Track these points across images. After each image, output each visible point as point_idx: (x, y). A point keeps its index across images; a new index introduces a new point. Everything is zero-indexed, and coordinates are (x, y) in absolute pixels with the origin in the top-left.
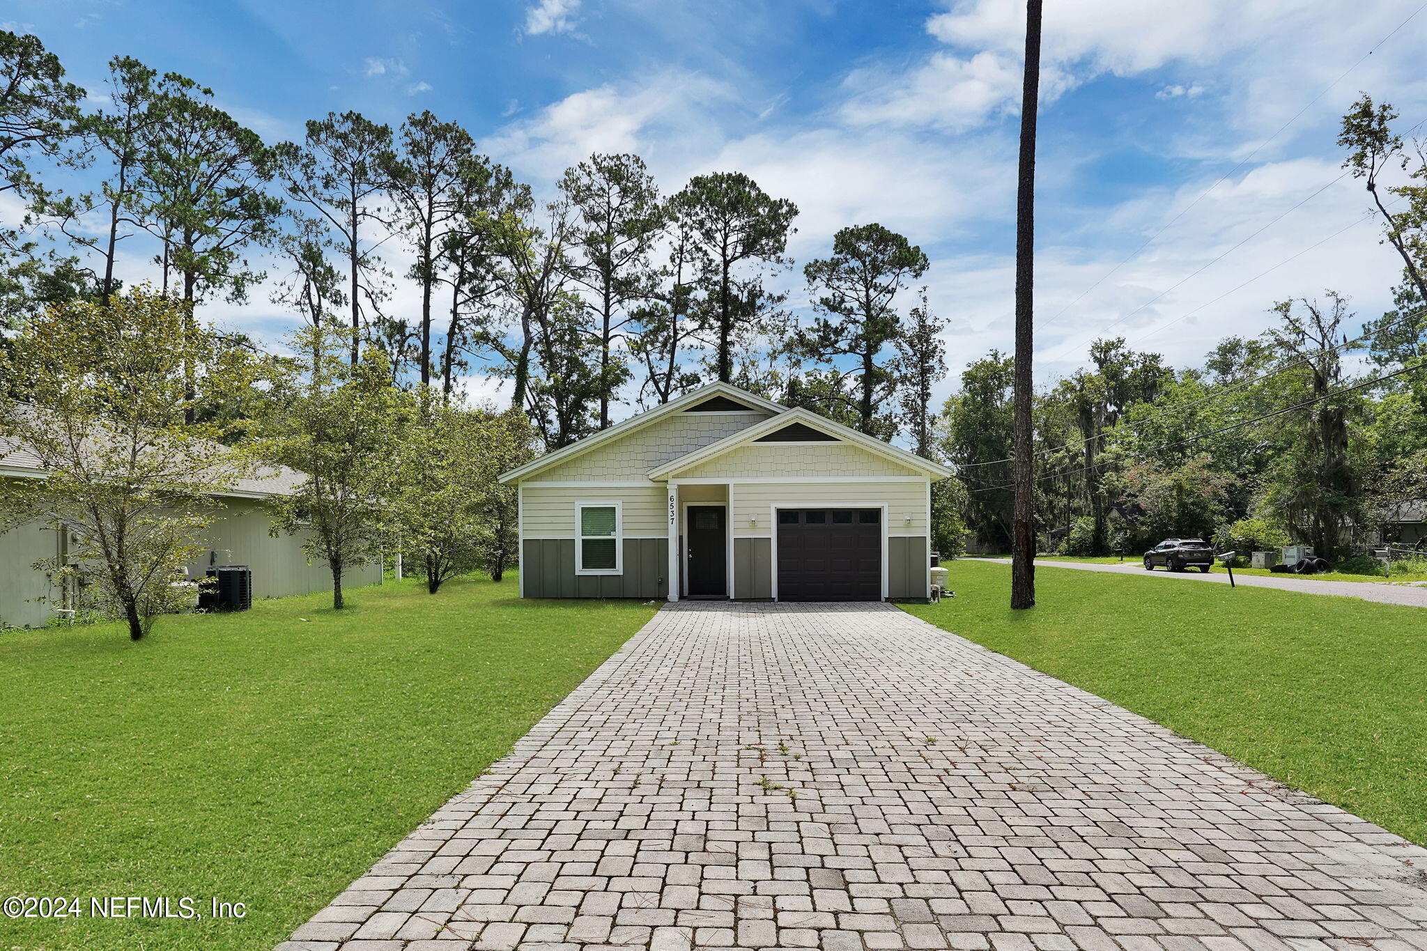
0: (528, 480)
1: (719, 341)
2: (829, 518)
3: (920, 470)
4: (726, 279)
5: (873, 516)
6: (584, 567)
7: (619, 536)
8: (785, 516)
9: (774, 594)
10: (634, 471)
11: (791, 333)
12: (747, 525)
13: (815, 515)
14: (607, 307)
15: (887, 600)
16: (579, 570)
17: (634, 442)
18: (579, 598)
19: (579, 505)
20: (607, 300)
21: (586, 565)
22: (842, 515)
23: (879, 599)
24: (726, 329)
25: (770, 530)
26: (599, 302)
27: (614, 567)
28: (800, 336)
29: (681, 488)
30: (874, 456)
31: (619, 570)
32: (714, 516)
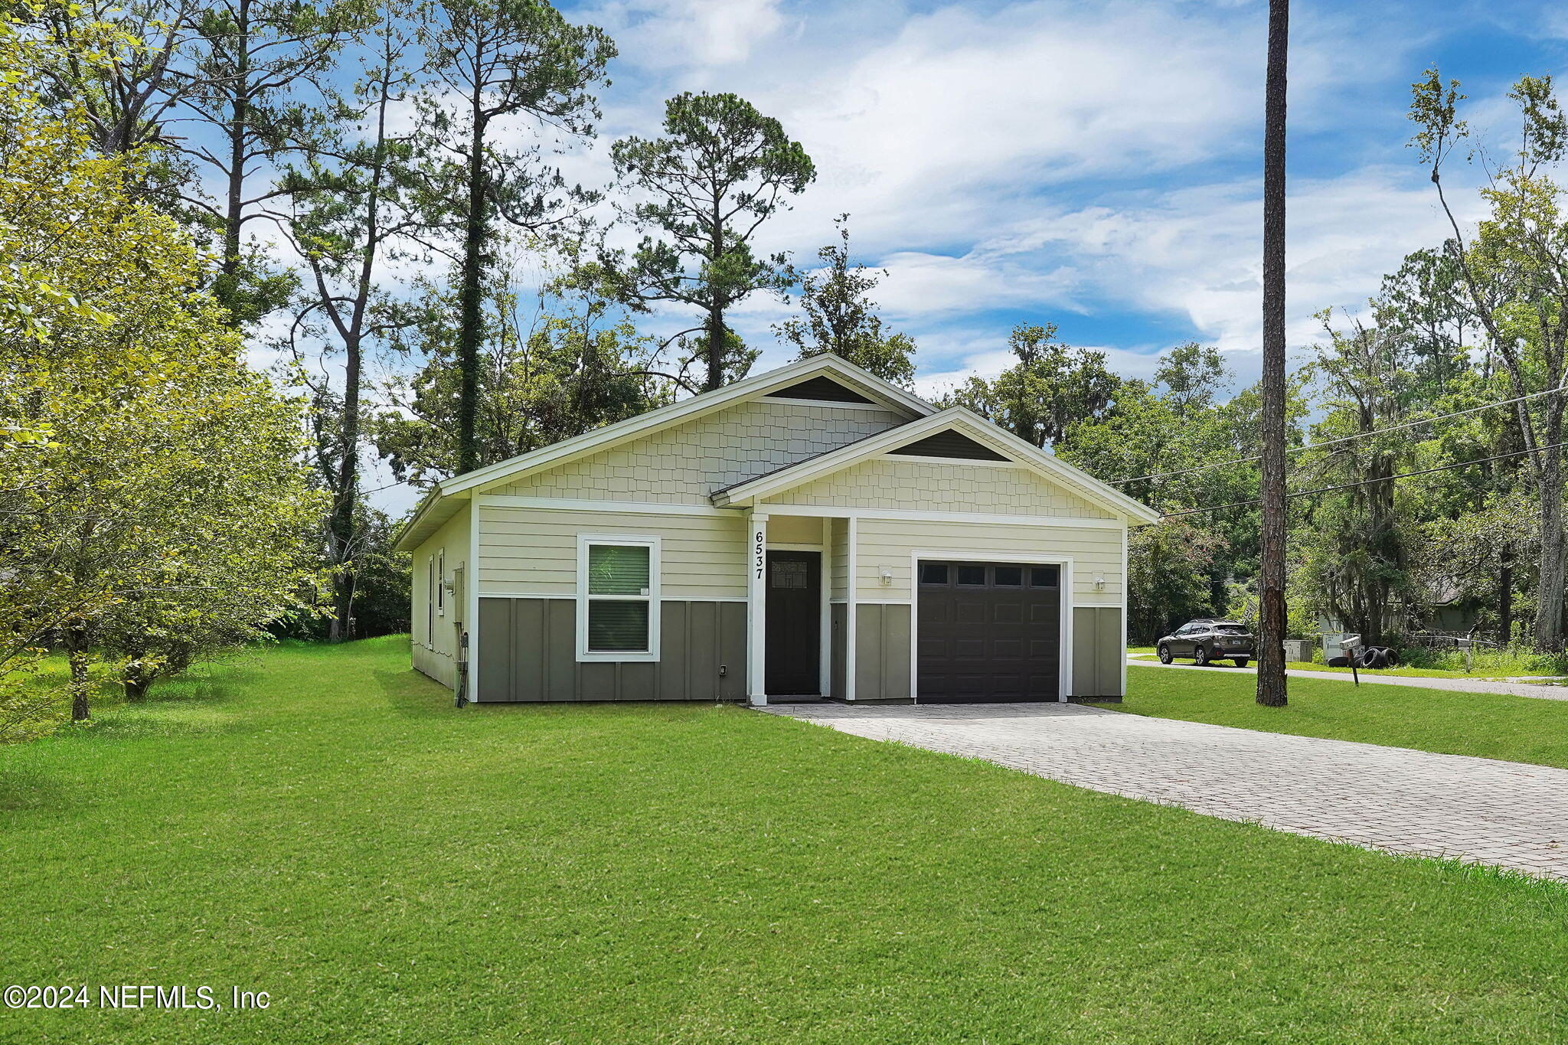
0: (491, 492)
1: (463, 254)
2: (990, 577)
3: (1114, 511)
4: (478, 146)
5: (1048, 576)
6: (591, 648)
7: (654, 596)
8: (931, 572)
9: (914, 694)
10: (681, 487)
11: (589, 257)
12: (876, 583)
13: (972, 571)
14: (238, 160)
15: (1071, 699)
16: (583, 653)
17: (682, 438)
18: (581, 702)
19: (585, 541)
20: (238, 148)
21: (593, 646)
22: (1008, 573)
23: (1057, 700)
24: (477, 234)
25: (907, 593)
26: (223, 149)
27: (645, 648)
28: (607, 263)
29: (773, 522)
30: (1055, 487)
31: (653, 653)
32: (803, 568)
